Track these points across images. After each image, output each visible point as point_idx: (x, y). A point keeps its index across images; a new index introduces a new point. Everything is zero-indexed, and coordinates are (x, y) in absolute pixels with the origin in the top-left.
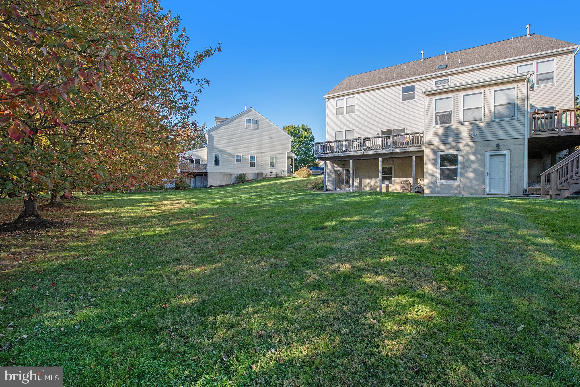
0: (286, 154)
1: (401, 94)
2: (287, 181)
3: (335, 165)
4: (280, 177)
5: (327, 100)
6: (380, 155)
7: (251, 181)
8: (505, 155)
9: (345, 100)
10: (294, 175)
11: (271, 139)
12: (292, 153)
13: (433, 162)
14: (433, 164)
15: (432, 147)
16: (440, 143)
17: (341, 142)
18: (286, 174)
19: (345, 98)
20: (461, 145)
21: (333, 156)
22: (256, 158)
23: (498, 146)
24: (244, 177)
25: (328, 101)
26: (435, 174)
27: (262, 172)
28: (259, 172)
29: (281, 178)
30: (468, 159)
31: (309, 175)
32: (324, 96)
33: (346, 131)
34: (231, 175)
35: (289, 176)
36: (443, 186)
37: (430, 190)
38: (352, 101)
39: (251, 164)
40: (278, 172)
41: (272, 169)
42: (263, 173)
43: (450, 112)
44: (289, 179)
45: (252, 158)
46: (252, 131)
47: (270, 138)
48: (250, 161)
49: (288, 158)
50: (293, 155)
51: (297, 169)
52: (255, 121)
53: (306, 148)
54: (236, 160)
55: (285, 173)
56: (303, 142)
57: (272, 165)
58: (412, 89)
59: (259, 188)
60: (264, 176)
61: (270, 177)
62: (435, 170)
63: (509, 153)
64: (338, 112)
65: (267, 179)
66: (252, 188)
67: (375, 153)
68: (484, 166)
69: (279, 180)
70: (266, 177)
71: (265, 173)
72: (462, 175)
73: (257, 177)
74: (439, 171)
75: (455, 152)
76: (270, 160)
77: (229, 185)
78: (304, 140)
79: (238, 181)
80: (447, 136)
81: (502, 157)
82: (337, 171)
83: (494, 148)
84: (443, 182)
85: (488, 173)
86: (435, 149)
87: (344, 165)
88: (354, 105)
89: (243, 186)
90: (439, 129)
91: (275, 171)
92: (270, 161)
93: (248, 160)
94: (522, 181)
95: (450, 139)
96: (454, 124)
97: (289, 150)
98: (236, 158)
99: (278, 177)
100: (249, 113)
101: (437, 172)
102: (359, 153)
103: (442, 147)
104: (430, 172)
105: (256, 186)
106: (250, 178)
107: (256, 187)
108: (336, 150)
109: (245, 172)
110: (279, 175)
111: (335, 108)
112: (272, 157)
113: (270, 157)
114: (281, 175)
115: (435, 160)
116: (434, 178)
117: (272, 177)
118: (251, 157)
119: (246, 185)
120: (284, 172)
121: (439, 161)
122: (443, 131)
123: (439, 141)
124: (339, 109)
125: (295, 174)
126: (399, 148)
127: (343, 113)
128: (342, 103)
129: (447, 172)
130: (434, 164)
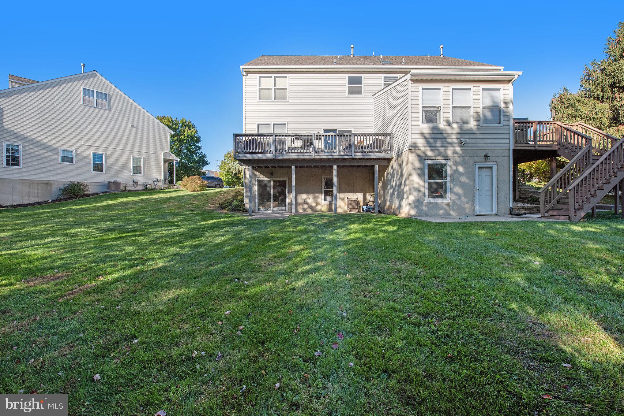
0: (162, 155)
1: (347, 85)
2: (168, 195)
3: (257, 173)
4: (152, 189)
5: (244, 73)
6: (336, 160)
7: (96, 197)
8: (491, 168)
9: (273, 78)
10: (175, 187)
11: (134, 129)
12: (171, 154)
13: (419, 172)
14: (419, 175)
15: (419, 152)
16: (428, 148)
17: (280, 137)
18: (161, 184)
19: (273, 75)
20: (450, 153)
21: (264, 158)
22: (106, 157)
23: (486, 156)
24: (80, 189)
25: (247, 75)
26: (422, 189)
27: (118, 180)
28: (112, 180)
29: (153, 191)
30: (457, 169)
31: (203, 187)
32: (241, 67)
33: (274, 124)
34: (48, 184)
35: (168, 188)
36: (431, 205)
37: (416, 210)
38: (282, 83)
39: (94, 167)
40: (148, 182)
41: (136, 177)
42: (120, 183)
43: (439, 108)
44: (169, 192)
45: (98, 157)
46: (97, 110)
47: (133, 127)
48: (92, 162)
49: (165, 161)
50: (173, 157)
51: (180, 178)
52: (103, 96)
53: (189, 150)
54: (60, 159)
55: (159, 184)
56: (185, 141)
57: (137, 170)
58: (359, 81)
59: (114, 210)
60: (122, 188)
61: (133, 188)
62: (422, 183)
63: (496, 166)
64: (263, 94)
65: (126, 192)
66: (98, 209)
67: (330, 157)
68: (474, 180)
69: (151, 194)
70: (125, 190)
71: (123, 182)
72: (451, 191)
73: (108, 188)
74: (426, 185)
75: (443, 162)
76: (134, 161)
77: (42, 204)
78: (187, 140)
79: (66, 196)
80: (435, 139)
81: (488, 170)
82: (260, 182)
83: (483, 159)
84: (432, 200)
85: (477, 189)
86: (422, 155)
87: (272, 174)
88: (286, 89)
89: (79, 204)
90: (426, 129)
91: (141, 179)
92: (133, 164)
93: (89, 159)
94: (508, 199)
95: (439, 144)
96: (442, 124)
97: (167, 149)
98: (61, 155)
99: (147, 190)
100: (91, 80)
101: (424, 187)
102: (307, 156)
103: (429, 153)
104: (416, 186)
105: (108, 205)
106: (92, 190)
107: (109, 207)
108: (272, 148)
109: (81, 180)
110: (149, 187)
111: (258, 88)
112: (137, 158)
113: (134, 158)
114: (153, 187)
115: (422, 169)
116: (421, 194)
117: (137, 189)
118: (94, 155)
119: (83, 204)
120: (158, 181)
121: (426, 171)
122: (431, 132)
123: (426, 145)
124: (264, 91)
125: (179, 185)
126: (362, 152)
127: (269, 98)
128: (268, 82)
129: (435, 186)
130: (421, 175)
